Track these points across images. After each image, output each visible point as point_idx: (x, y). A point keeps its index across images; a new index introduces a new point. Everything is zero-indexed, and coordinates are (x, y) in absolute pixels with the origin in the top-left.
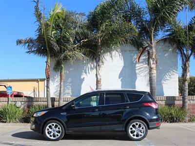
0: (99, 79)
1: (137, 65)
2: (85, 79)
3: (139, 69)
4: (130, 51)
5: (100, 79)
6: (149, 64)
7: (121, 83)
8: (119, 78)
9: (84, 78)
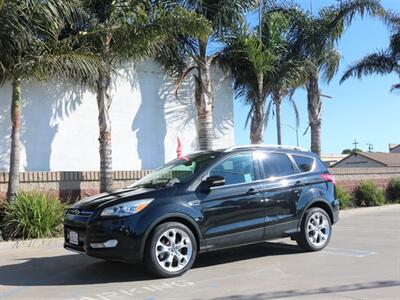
2: (60, 130)
8: (133, 130)
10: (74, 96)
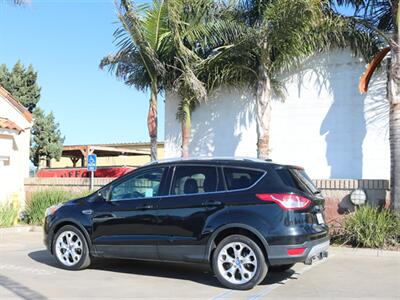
0: (262, 135)
1: (368, 100)
3: (373, 109)
4: (349, 64)
5: (266, 136)
6: (388, 95)
7: (324, 145)
8: (322, 134)
9: (240, 135)
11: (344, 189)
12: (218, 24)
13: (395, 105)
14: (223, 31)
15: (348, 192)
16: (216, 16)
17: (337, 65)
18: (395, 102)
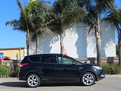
0: (62, 46)
1: (87, 37)
4: (83, 27)
6: (96, 35)
8: (75, 46)
9: (52, 46)
10: (57, 38)
11: (84, 60)
12: (49, 14)
13: (98, 38)
14: (50, 15)
15: (85, 61)
16: (49, 11)
17: (79, 27)
18: (98, 37)
